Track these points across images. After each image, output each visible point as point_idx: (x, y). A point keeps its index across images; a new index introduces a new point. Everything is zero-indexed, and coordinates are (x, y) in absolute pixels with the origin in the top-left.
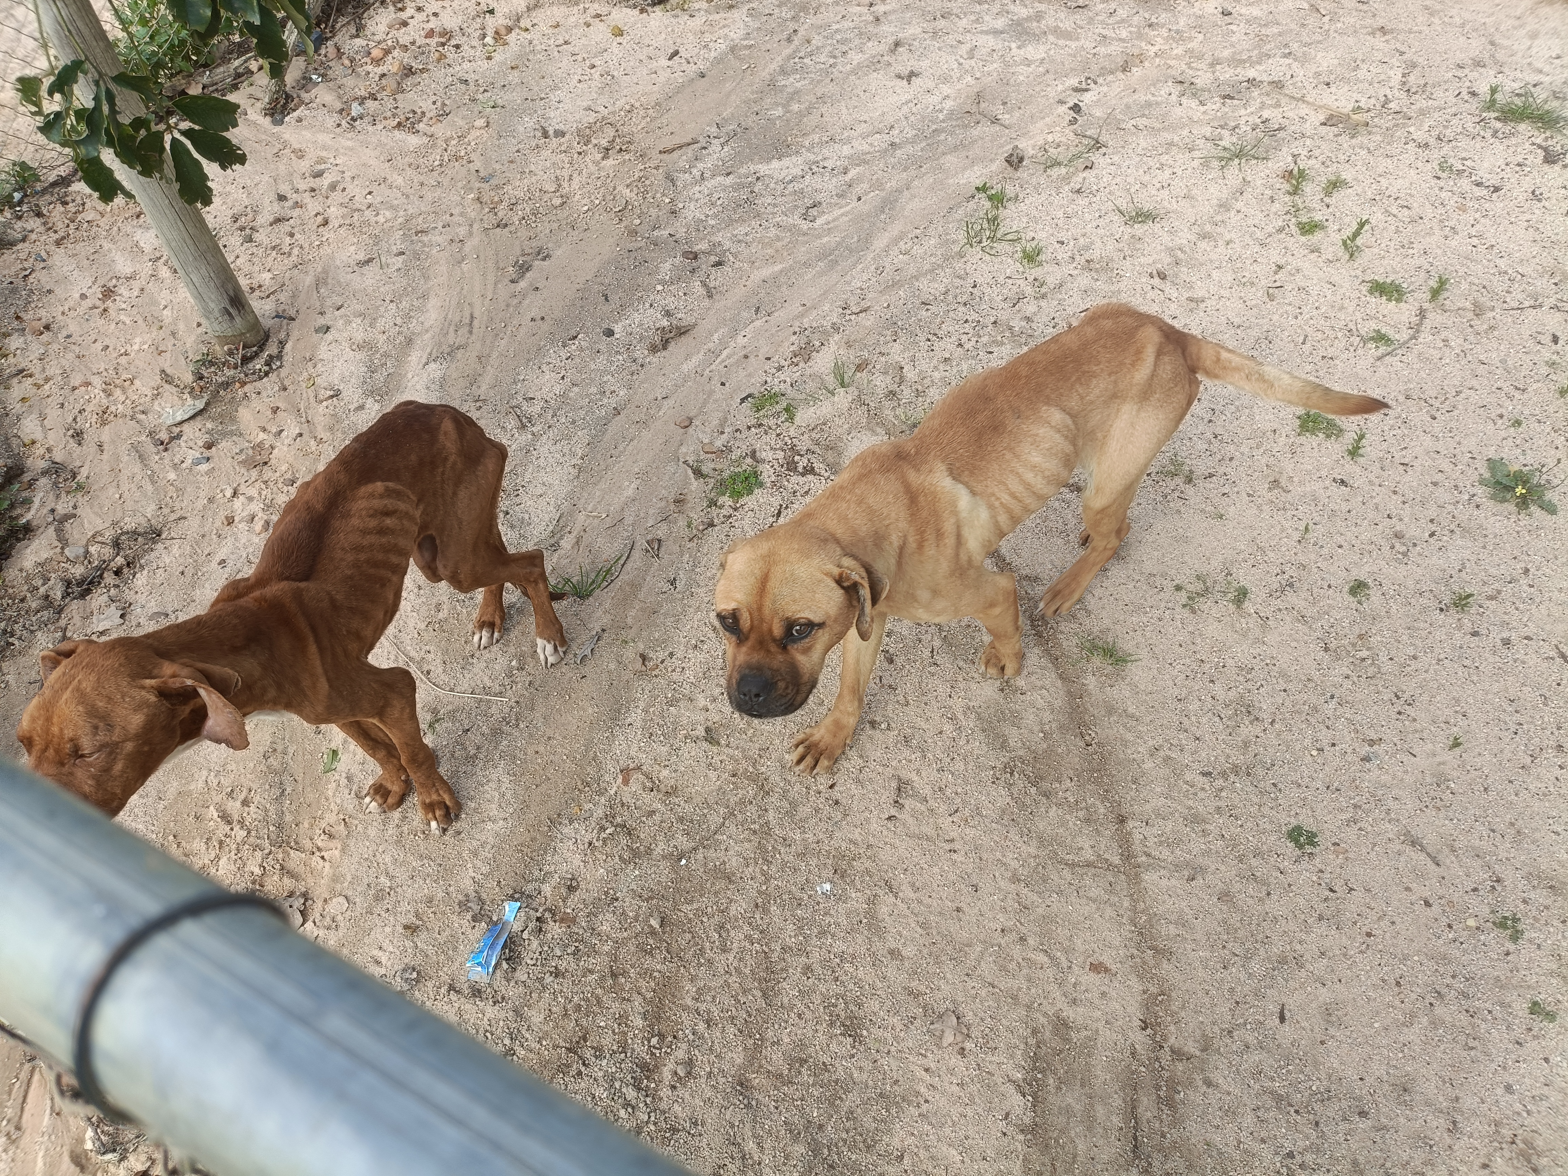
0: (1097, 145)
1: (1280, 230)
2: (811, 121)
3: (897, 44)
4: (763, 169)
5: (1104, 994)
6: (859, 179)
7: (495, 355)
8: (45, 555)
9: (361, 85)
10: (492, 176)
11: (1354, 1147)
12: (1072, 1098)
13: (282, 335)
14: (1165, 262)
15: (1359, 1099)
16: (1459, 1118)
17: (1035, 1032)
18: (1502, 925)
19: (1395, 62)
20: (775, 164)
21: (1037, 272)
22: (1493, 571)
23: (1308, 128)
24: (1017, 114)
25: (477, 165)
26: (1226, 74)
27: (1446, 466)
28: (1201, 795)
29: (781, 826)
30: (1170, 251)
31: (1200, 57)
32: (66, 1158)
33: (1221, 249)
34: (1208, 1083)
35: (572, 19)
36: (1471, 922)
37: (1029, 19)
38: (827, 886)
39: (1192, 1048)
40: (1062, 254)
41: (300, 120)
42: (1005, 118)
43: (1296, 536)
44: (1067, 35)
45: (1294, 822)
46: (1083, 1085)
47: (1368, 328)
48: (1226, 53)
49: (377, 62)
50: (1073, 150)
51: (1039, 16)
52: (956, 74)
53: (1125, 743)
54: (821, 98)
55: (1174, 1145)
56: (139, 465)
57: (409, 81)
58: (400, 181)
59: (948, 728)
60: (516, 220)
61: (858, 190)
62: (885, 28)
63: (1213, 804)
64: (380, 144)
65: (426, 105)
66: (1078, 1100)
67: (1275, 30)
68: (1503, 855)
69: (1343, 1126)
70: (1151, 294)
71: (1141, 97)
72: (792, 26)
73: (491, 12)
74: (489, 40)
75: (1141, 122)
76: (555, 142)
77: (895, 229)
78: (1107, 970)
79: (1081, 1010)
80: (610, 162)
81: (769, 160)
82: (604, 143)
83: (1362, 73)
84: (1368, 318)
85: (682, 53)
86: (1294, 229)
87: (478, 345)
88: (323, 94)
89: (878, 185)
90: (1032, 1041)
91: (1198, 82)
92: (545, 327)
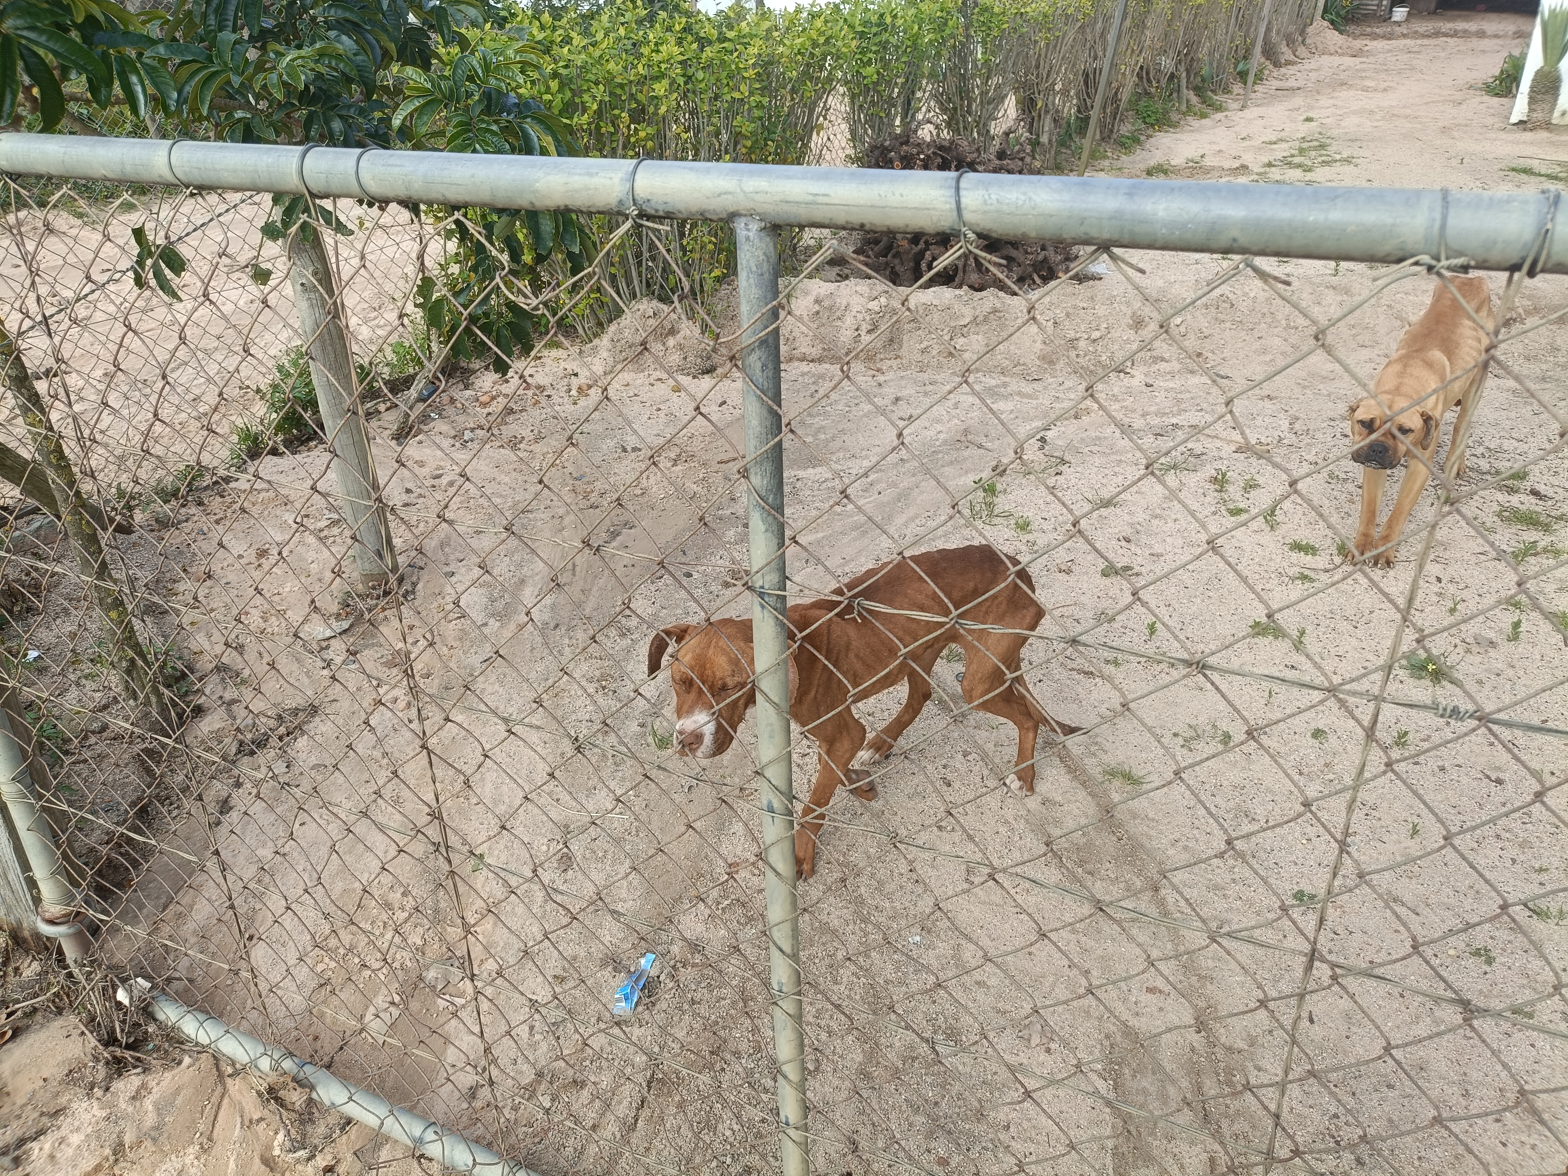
0: (1063, 462)
1: (1214, 513)
2: (838, 443)
3: (897, 399)
4: (801, 474)
5: (1161, 1009)
6: (879, 481)
7: (595, 589)
8: (217, 726)
9: (471, 420)
10: (582, 476)
11: (1387, 1109)
12: (1147, 1082)
13: (414, 579)
14: (1128, 532)
15: (1386, 1076)
16: (1469, 1087)
17: (1107, 1037)
18: (1477, 953)
19: (1282, 415)
20: (810, 471)
21: (1030, 537)
22: (1423, 724)
23: (1223, 454)
24: (997, 443)
25: (570, 469)
26: (1156, 421)
27: (1371, 657)
28: (1218, 871)
29: (874, 898)
30: (1132, 525)
31: (1134, 411)
32: (257, 1161)
33: (1171, 524)
34: (1259, 1069)
35: (639, 382)
36: (1452, 952)
37: (997, 386)
38: (918, 938)
39: (1241, 1044)
40: (1045, 526)
41: (420, 442)
42: (989, 445)
43: (1263, 701)
44: (1029, 396)
45: (1296, 888)
46: (1154, 1073)
47: (1294, 571)
48: (1153, 409)
49: (484, 405)
50: (1044, 465)
51: (1005, 385)
52: (946, 418)
53: (1150, 838)
54: (843, 431)
55: (1238, 1113)
56: (296, 665)
57: (510, 419)
58: (507, 480)
59: (1003, 830)
60: (605, 504)
61: (879, 487)
62: (885, 390)
63: (1228, 877)
64: (488, 457)
65: (526, 432)
66: (1152, 1084)
67: (1188, 395)
68: (1467, 908)
69: (1375, 1096)
70: (1120, 551)
71: (1092, 433)
72: (813, 388)
73: (576, 375)
74: (574, 392)
75: (1095, 449)
76: (634, 455)
77: (911, 512)
78: (1160, 992)
79: (1143, 1019)
80: (679, 468)
81: (806, 468)
82: (673, 455)
83: (1259, 421)
84: (1292, 565)
85: (729, 401)
86: (1224, 513)
87: (581, 583)
88: (440, 426)
89: (895, 485)
90: (1107, 1043)
91: (1136, 426)
92: (635, 571)
